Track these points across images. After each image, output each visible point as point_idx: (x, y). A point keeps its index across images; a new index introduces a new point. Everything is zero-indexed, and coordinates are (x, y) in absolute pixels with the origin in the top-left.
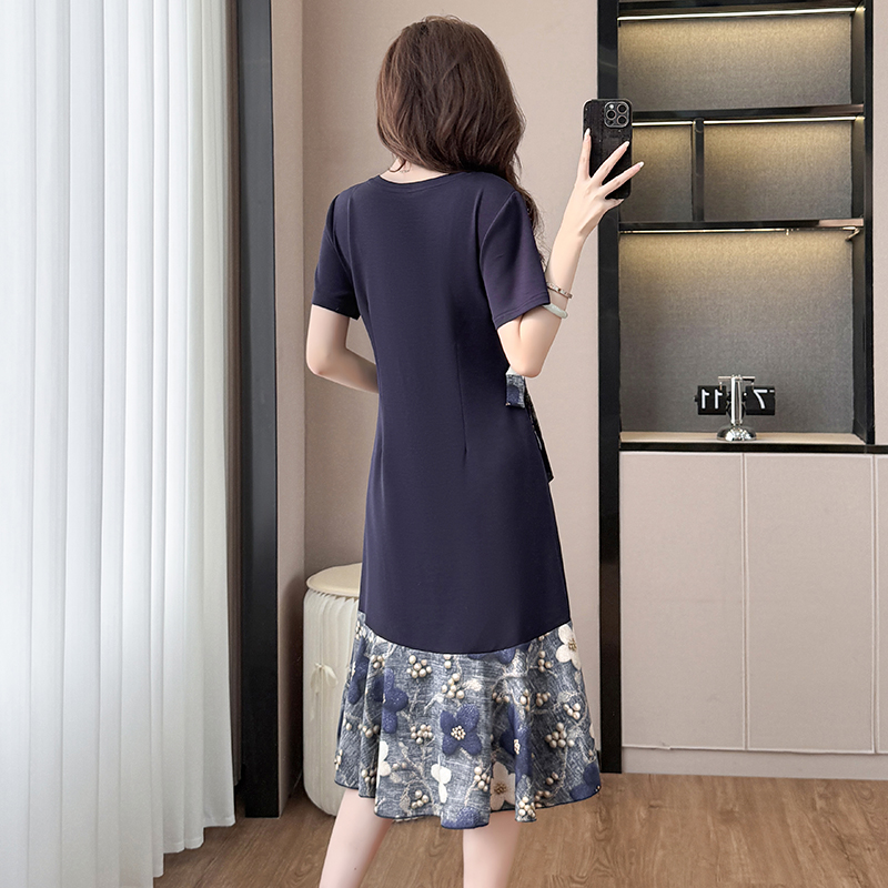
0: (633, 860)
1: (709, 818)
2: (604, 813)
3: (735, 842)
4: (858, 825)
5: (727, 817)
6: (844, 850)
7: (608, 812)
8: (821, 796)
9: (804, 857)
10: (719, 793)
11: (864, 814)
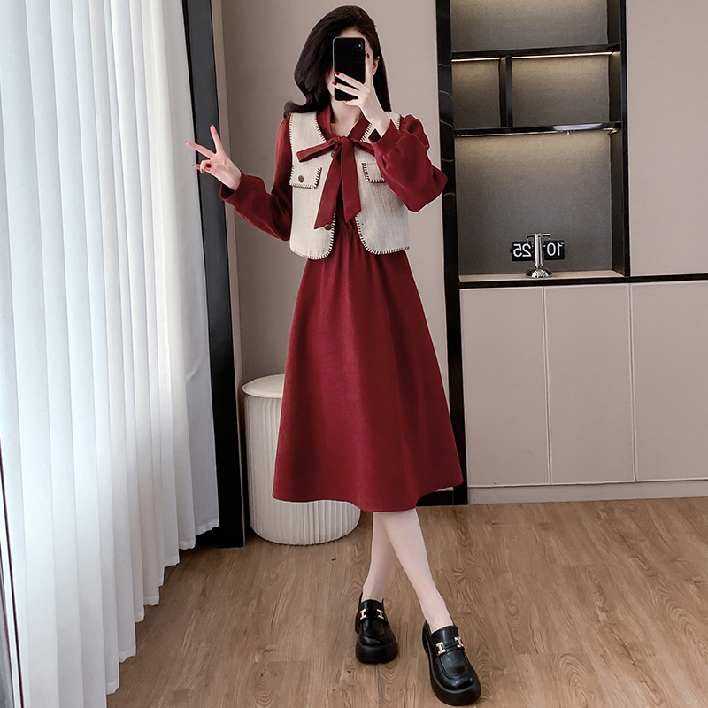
0: (491, 556)
1: (534, 529)
2: (463, 529)
3: (554, 542)
4: (631, 526)
5: (544, 527)
6: (625, 542)
7: (466, 528)
8: (603, 511)
9: (600, 547)
10: (535, 513)
11: (633, 519)
